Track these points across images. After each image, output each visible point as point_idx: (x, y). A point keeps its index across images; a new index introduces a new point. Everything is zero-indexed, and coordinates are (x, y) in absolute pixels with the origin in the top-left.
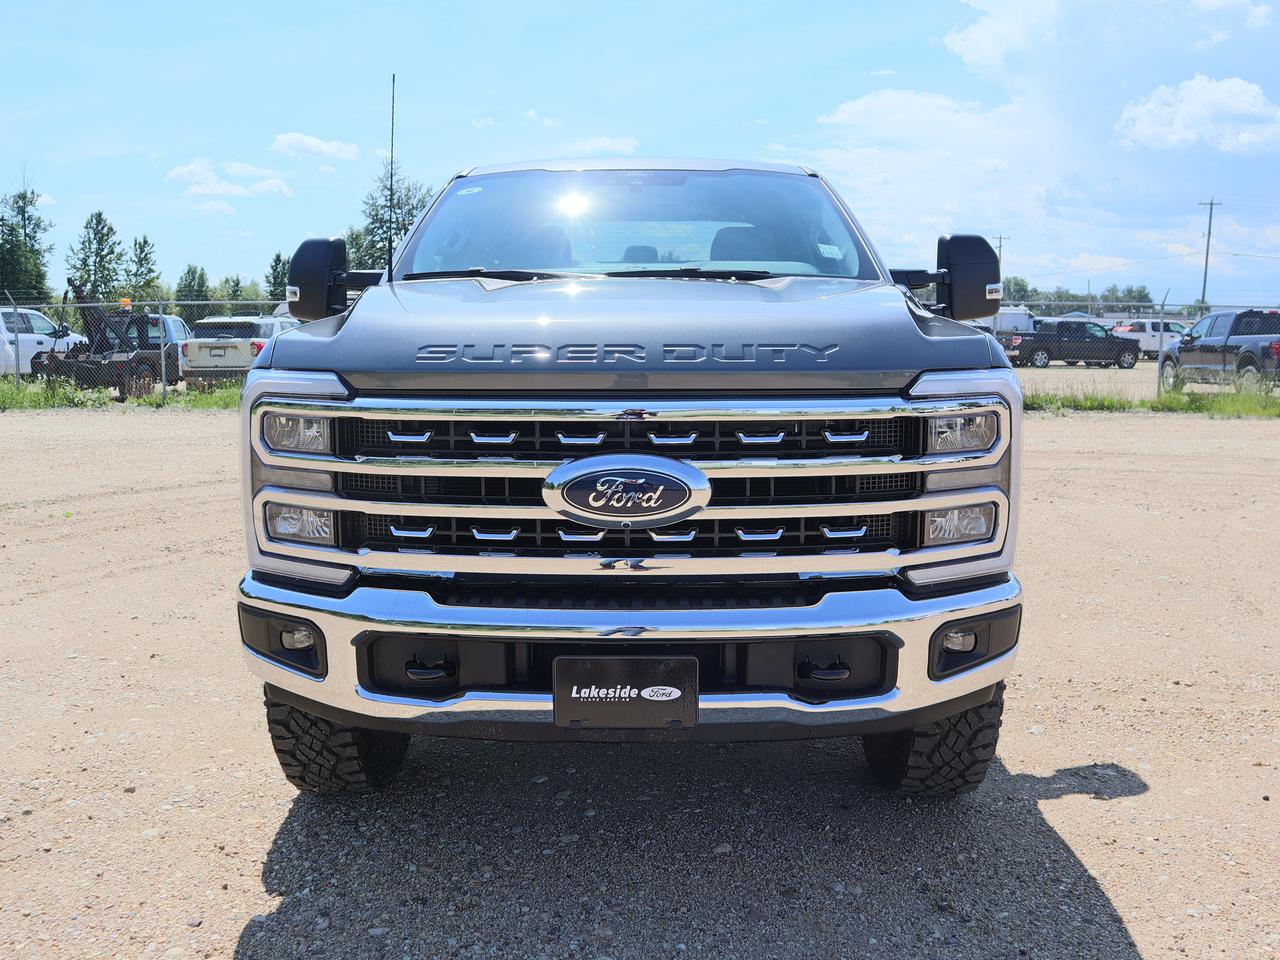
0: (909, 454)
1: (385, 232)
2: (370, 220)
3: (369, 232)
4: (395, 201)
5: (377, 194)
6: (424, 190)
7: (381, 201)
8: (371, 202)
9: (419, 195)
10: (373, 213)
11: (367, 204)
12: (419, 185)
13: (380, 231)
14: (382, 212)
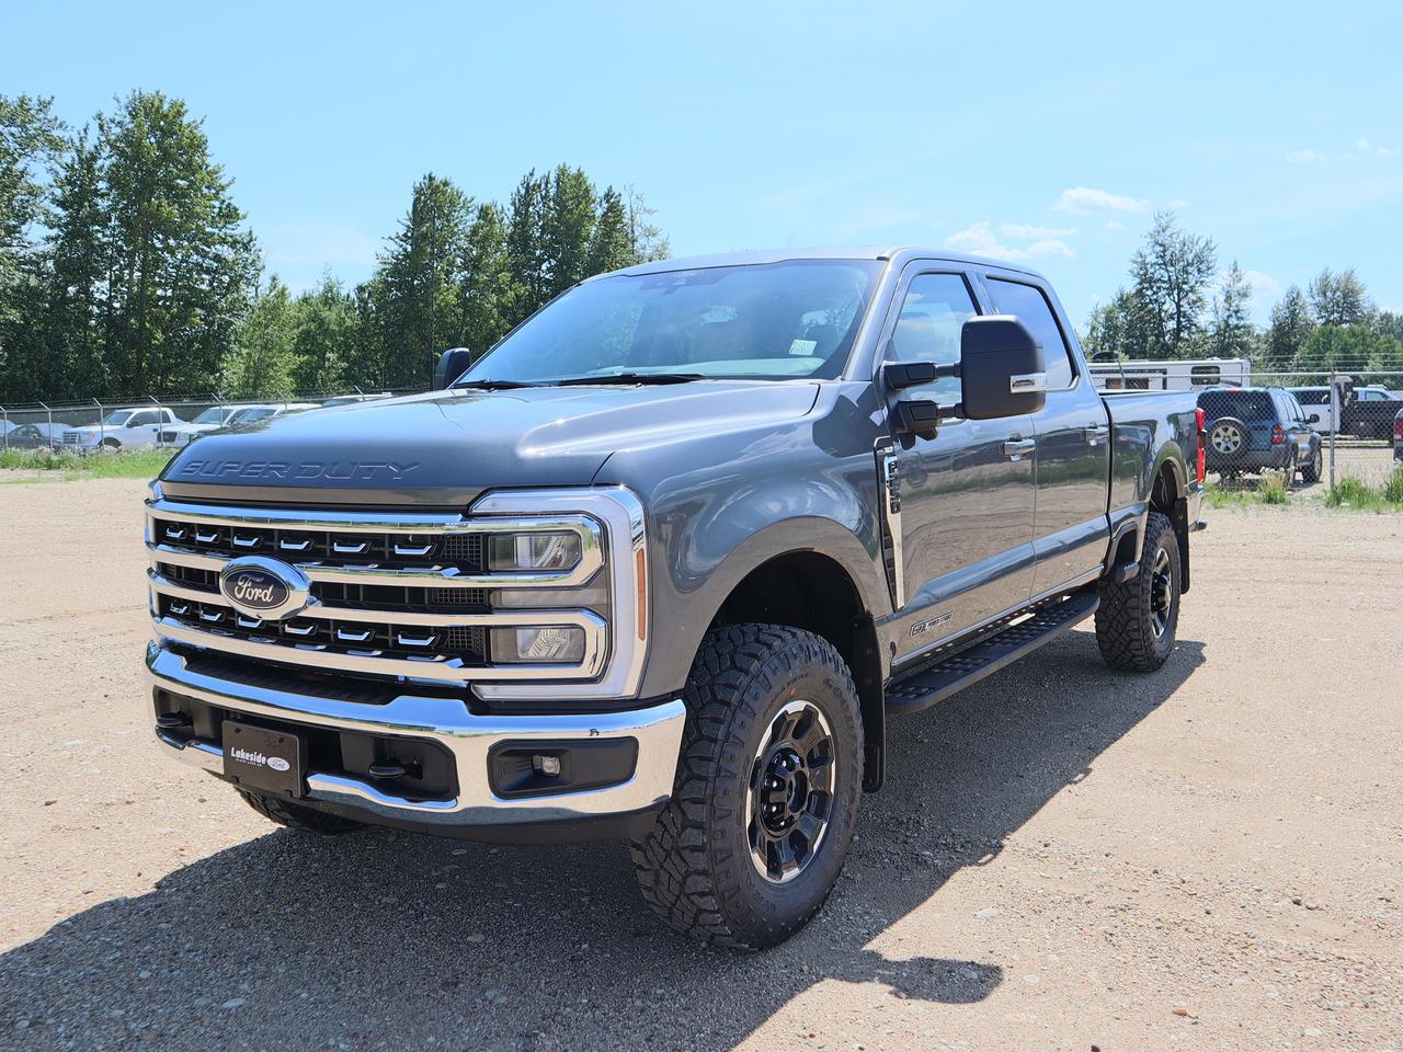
0: (467, 570)
1: (1155, 293)
2: (1138, 280)
3: (1140, 293)
4: (1167, 258)
5: (1146, 252)
6: (1202, 244)
7: (1152, 259)
8: (1140, 260)
9: (1196, 249)
10: (1142, 272)
11: (1135, 262)
12: (1196, 238)
13: (1149, 292)
14: (1152, 270)
